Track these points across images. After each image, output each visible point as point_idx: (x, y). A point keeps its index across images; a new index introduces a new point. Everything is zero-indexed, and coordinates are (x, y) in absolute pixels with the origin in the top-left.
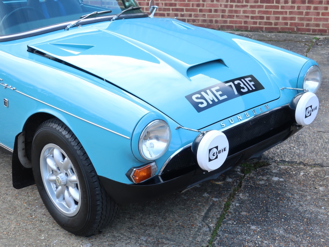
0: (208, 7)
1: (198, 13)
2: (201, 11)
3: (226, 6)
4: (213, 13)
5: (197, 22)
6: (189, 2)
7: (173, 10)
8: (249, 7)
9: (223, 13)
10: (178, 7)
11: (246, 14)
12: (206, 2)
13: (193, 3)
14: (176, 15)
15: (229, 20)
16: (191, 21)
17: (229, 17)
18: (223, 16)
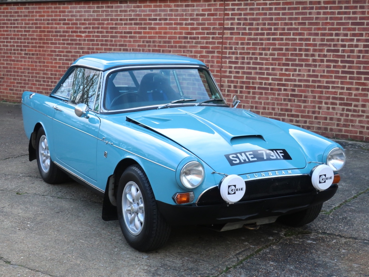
0: (324, 115)
1: (313, 120)
2: (316, 118)
3: (342, 115)
4: (328, 121)
5: (312, 128)
6: (305, 108)
7: (288, 115)
8: (365, 117)
9: (338, 121)
10: (293, 113)
11: (362, 124)
12: (322, 110)
13: (309, 109)
14: (291, 121)
15: (344, 129)
16: (306, 127)
17: (344, 126)
18: (338, 125)
